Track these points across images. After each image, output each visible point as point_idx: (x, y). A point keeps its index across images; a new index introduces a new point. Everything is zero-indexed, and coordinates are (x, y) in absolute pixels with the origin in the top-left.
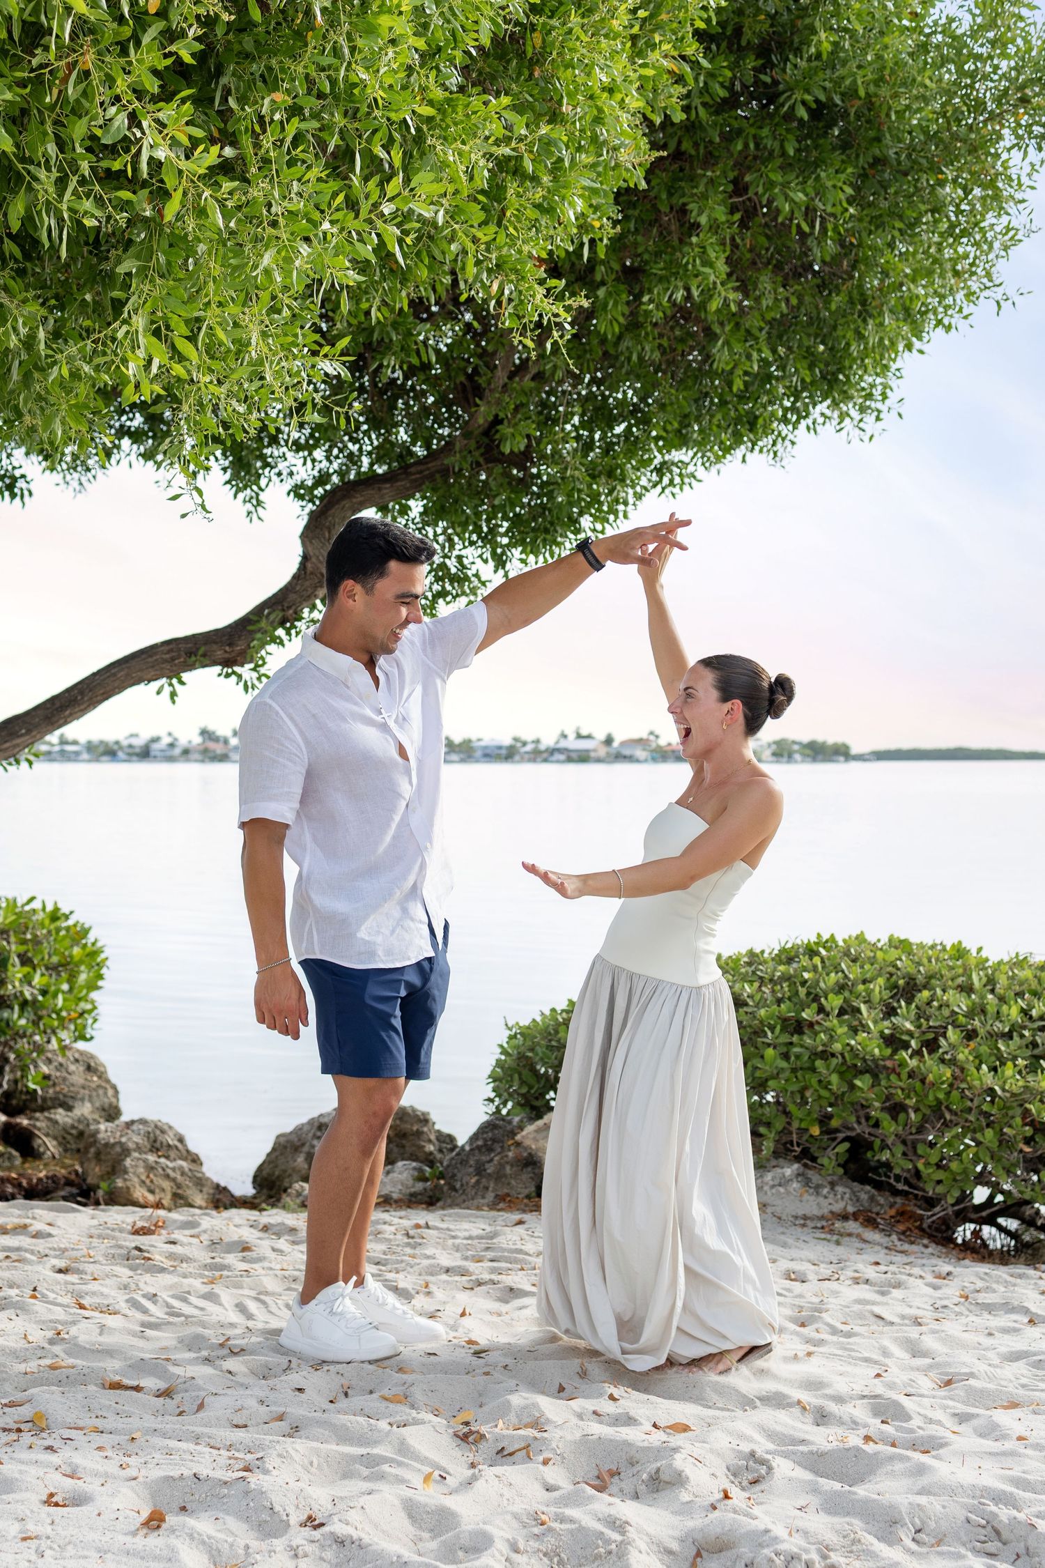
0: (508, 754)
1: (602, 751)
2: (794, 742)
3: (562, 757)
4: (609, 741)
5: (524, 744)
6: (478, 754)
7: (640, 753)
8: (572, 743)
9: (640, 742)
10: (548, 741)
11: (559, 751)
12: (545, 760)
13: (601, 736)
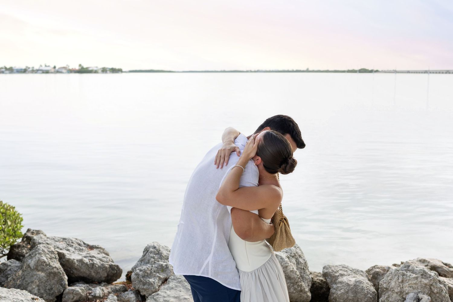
0: (25, 71)
1: (53, 70)
2: (107, 68)
3: (41, 72)
4: (55, 67)
5: (29, 68)
6: (15, 71)
7: (64, 71)
8: (44, 68)
9: (64, 68)
10: (37, 67)
11: (40, 70)
12: (36, 73)
13: (53, 66)
